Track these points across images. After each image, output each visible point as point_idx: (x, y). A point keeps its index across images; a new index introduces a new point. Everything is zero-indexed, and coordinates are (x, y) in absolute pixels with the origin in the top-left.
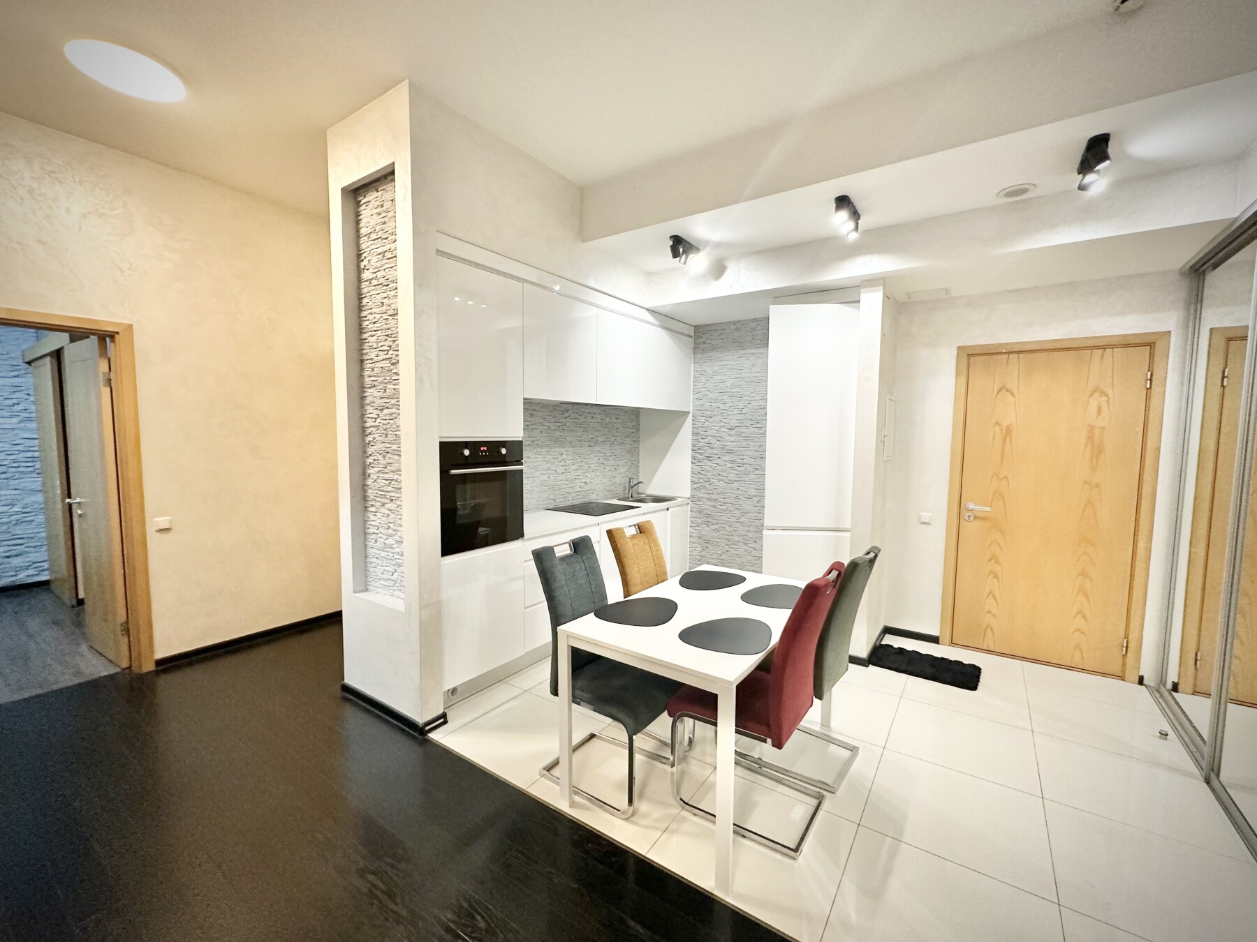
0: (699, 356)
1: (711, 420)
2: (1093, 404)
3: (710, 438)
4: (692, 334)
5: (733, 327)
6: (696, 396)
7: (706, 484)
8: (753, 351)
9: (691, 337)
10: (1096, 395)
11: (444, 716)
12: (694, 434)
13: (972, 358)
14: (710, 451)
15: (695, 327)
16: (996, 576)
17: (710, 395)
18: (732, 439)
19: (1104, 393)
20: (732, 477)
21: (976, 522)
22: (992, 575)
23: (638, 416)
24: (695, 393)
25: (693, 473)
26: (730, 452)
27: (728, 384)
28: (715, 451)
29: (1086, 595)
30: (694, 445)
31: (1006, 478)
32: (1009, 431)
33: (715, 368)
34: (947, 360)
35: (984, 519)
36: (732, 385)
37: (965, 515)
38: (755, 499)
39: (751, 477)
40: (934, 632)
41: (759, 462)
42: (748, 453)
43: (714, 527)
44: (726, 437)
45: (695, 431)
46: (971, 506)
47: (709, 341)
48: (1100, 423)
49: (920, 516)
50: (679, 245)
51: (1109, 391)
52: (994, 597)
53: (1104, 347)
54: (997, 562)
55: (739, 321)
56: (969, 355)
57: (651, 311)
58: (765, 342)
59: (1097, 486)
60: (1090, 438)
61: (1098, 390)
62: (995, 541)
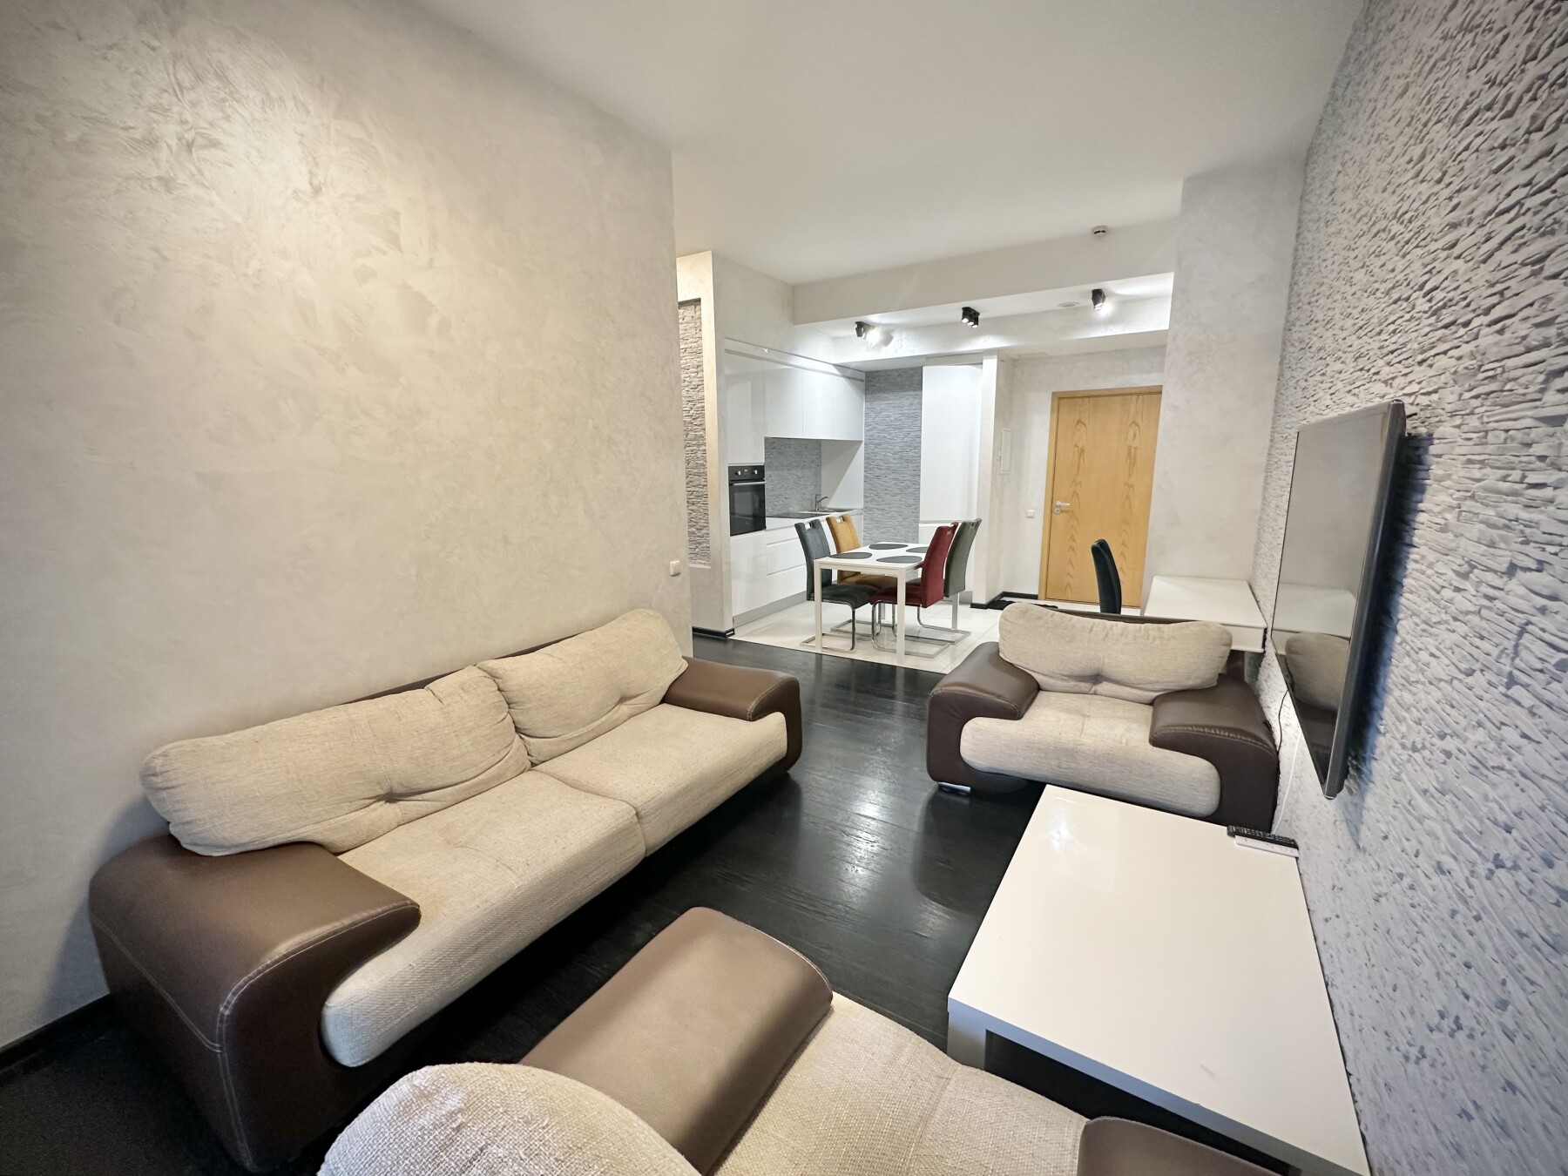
0: (868, 396)
1: (879, 447)
2: (1132, 432)
3: (879, 461)
4: (864, 379)
5: (897, 374)
6: (868, 428)
7: (876, 498)
8: (912, 393)
9: (862, 381)
10: (1133, 425)
11: (733, 630)
12: (866, 458)
13: (1061, 401)
14: (879, 471)
15: (866, 372)
16: (1073, 550)
17: (879, 427)
18: (896, 461)
19: (1138, 425)
20: (897, 491)
21: (1063, 514)
23: (820, 445)
24: (866, 425)
25: (865, 489)
26: (894, 472)
27: (892, 419)
28: (883, 472)
29: (1124, 558)
30: (865, 468)
31: (1080, 483)
32: (1083, 451)
33: (883, 406)
34: (1046, 401)
35: (1067, 512)
36: (896, 419)
37: (1056, 510)
38: (913, 507)
39: (910, 490)
40: (1034, 592)
41: (917, 478)
42: (908, 472)
43: (882, 530)
44: (891, 460)
45: (867, 456)
46: (1059, 503)
47: (877, 385)
48: (1134, 445)
49: (1027, 513)
50: (861, 327)
51: (1140, 423)
52: (1072, 565)
53: (1138, 394)
54: (1074, 541)
55: (900, 369)
56: (1060, 398)
57: (837, 366)
58: (919, 386)
59: (1132, 486)
60: (1129, 454)
61: (1134, 422)
62: (1072, 526)
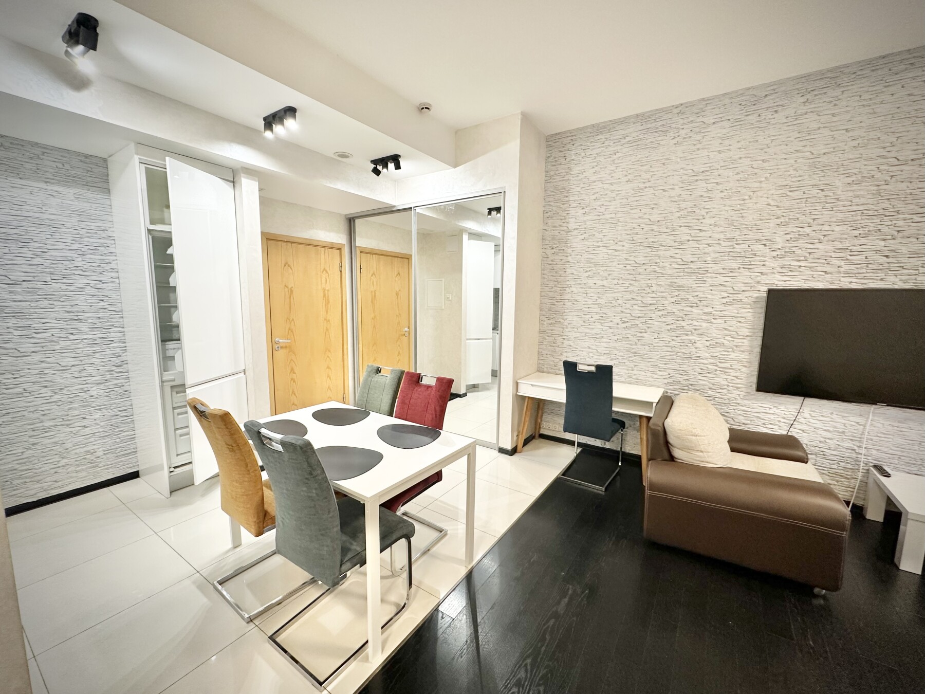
2: (324, 277)
10: (324, 273)
16: (294, 381)
21: (282, 350)
22: (292, 381)
29: (330, 378)
31: (293, 320)
32: (292, 291)
35: (286, 347)
37: (276, 346)
46: (277, 340)
48: (327, 288)
51: (328, 271)
53: (325, 247)
54: (294, 373)
59: (329, 321)
60: (324, 295)
61: (324, 269)
62: (291, 360)
